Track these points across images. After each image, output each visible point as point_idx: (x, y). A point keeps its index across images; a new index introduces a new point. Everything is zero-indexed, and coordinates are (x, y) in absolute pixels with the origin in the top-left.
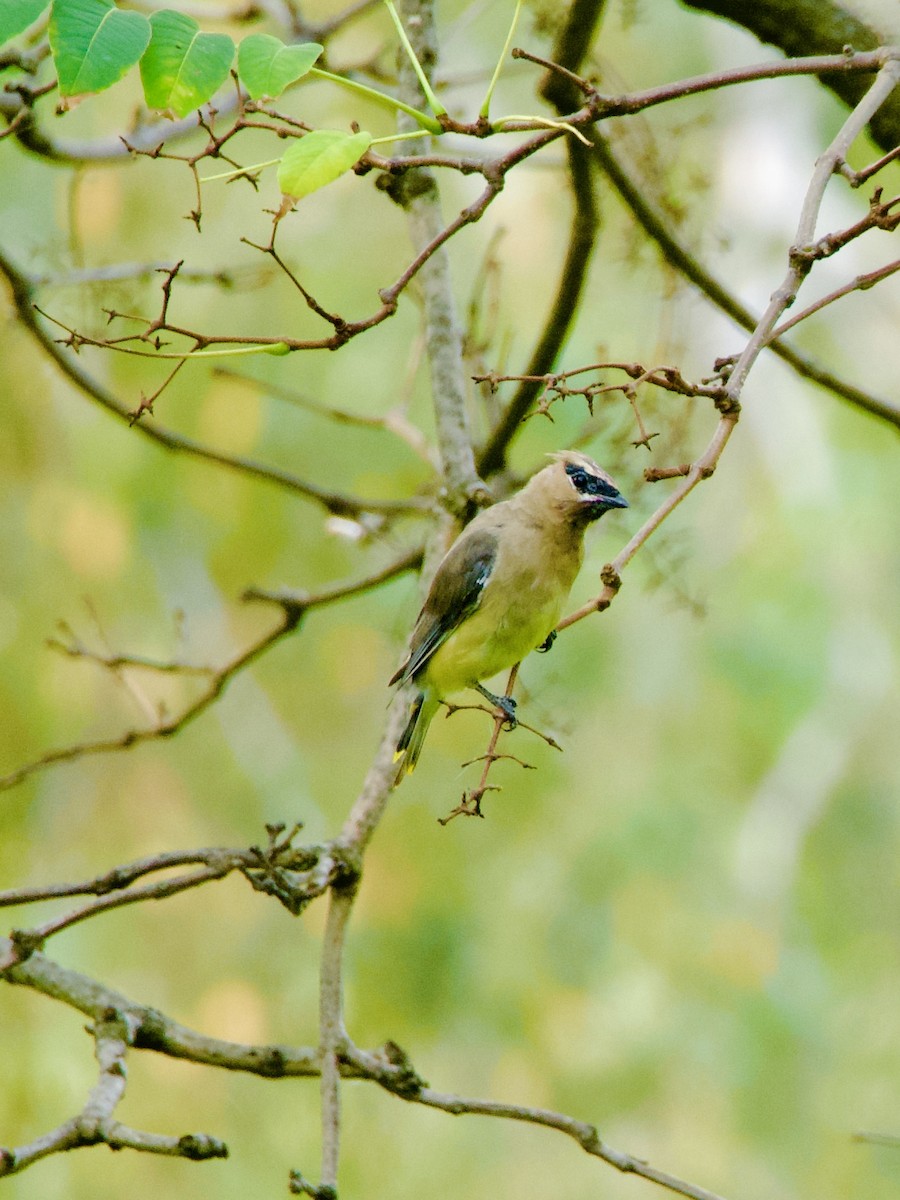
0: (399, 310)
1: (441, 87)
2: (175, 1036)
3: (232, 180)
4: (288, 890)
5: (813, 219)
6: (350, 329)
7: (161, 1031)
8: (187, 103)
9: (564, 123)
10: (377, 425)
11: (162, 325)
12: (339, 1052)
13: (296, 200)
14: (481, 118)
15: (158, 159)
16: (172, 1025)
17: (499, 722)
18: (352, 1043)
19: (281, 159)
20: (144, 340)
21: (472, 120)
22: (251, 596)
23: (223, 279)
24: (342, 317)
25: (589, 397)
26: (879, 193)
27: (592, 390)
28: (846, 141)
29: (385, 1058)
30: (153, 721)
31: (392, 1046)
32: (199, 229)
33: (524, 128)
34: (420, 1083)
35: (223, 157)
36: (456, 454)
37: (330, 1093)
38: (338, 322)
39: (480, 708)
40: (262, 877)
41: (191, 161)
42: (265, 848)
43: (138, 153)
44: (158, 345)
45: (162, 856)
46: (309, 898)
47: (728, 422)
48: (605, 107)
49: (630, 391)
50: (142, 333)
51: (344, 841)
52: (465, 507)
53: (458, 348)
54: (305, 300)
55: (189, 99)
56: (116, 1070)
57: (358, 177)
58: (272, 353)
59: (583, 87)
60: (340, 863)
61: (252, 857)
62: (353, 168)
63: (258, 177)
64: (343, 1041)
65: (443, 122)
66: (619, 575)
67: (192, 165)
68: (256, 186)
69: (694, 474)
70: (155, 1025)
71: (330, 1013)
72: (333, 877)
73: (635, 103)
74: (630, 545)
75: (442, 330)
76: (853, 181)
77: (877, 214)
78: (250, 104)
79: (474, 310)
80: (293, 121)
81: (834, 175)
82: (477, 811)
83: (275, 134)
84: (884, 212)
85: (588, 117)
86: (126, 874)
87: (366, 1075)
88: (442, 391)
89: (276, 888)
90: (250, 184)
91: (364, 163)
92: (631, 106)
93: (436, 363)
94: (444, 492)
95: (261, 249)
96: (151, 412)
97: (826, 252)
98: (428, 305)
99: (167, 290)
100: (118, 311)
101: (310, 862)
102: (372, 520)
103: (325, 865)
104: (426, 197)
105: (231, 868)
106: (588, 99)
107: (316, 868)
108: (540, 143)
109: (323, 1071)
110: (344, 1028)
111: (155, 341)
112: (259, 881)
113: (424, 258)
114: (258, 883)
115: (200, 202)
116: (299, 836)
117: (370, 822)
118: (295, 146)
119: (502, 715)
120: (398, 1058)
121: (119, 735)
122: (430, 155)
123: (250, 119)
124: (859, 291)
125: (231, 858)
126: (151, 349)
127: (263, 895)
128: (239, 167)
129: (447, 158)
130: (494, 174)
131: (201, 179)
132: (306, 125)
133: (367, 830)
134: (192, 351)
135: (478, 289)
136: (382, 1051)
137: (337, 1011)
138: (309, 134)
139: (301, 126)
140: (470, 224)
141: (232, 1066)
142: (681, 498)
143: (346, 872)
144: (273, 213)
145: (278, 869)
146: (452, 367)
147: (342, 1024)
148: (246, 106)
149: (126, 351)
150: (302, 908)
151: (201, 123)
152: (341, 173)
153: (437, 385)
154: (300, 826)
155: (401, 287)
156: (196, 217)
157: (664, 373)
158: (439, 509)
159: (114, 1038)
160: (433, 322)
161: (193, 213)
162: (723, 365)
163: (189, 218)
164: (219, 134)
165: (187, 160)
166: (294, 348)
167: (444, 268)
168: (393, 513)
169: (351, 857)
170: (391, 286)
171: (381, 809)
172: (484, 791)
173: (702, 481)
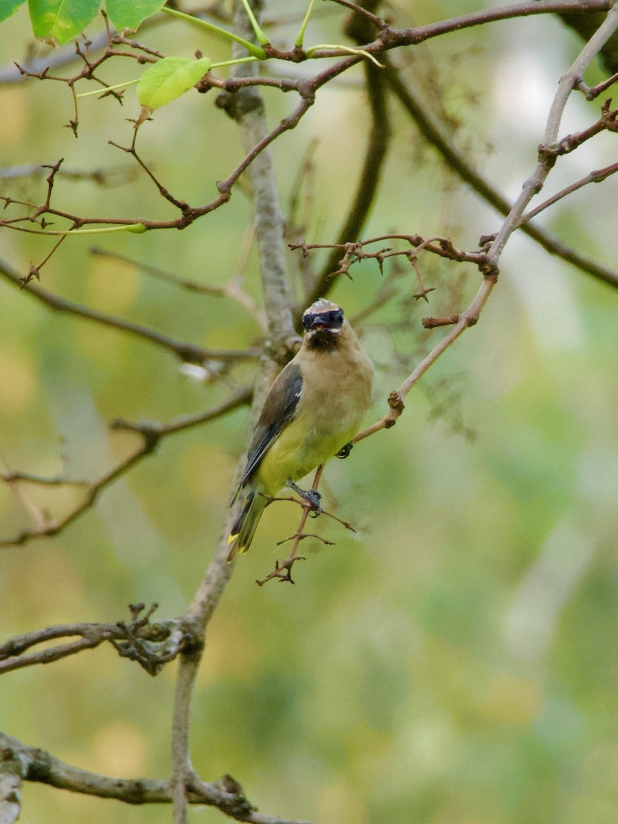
0: (232, 197)
1: (267, 25)
2: (59, 771)
3: (102, 97)
4: (147, 655)
5: (556, 124)
6: (193, 213)
7: (48, 768)
8: (66, 33)
9: (362, 51)
10: (218, 293)
11: (46, 209)
12: (187, 783)
13: (152, 111)
14: (296, 47)
15: (45, 80)
16: (57, 763)
17: (306, 510)
18: (198, 776)
19: (140, 79)
20: (33, 221)
21: (291, 49)
22: (118, 426)
23: (98, 177)
24: (188, 203)
25: (380, 260)
26: (608, 103)
27: (383, 254)
28: (583, 64)
29: (224, 788)
30: (40, 525)
31: (228, 779)
32: (76, 135)
33: (331, 55)
34: (250, 808)
35: (96, 79)
36: (279, 314)
37: (180, 815)
38: (184, 207)
39: (292, 499)
40: (127, 646)
41: (70, 82)
42: (129, 622)
43: (29, 75)
44: (44, 225)
45: (48, 630)
46: (163, 662)
47: (489, 283)
48: (394, 39)
49: (412, 256)
50: (31, 216)
51: (190, 618)
52: (285, 356)
53: (279, 231)
54: (159, 190)
55: (67, 30)
56: (12, 798)
57: (201, 94)
58: (133, 231)
59: (377, 23)
60: (188, 634)
61: (119, 630)
62: (196, 86)
63: (122, 95)
64: (190, 774)
65: (267, 50)
66: (402, 399)
67: (71, 85)
68: (121, 102)
69: (462, 323)
70: (43, 763)
71: (179, 753)
72: (182, 646)
73: (419, 35)
74: (411, 377)
75: (268, 217)
76: (588, 95)
77: (607, 119)
78: (116, 37)
79: (294, 203)
80: (150, 50)
81: (573, 91)
82: (288, 578)
83: (136, 61)
84: (613, 117)
85: (380, 47)
86: (20, 644)
87: (208, 801)
88: (267, 265)
89: (137, 654)
90: (117, 100)
91: (205, 83)
92: (414, 38)
93: (263, 243)
94: (268, 344)
95: (125, 149)
96: (38, 278)
97: (567, 149)
98: (256, 198)
99: (51, 182)
100: (12, 199)
101: (164, 634)
102: (215, 365)
103: (176, 636)
104: (255, 113)
105: (102, 639)
106: (381, 32)
107: (168, 639)
108: (343, 67)
109: (174, 798)
110: (190, 765)
111: (41, 221)
112: (123, 649)
113: (252, 158)
114: (123, 652)
115: (77, 114)
116: (155, 614)
117: (211, 602)
118: (150, 69)
119: (308, 504)
120: (234, 787)
121: (14, 534)
122: (257, 77)
123: (116, 49)
124: (593, 183)
125: (102, 631)
126: (39, 228)
127: (127, 660)
128: (107, 86)
129: (270, 79)
130: (306, 92)
131: (78, 96)
132: (160, 54)
133: (209, 609)
134: (71, 230)
135: (297, 186)
136: (221, 783)
137: (185, 751)
138: (161, 61)
139: (156, 54)
140: (289, 131)
141: (104, 795)
142: (451, 341)
143: (192, 642)
144: (133, 121)
145: (139, 640)
146: (275, 247)
147: (189, 762)
148: (113, 39)
149: (20, 229)
150: (158, 671)
151: (78, 52)
152: (187, 89)
153: (263, 261)
154: (156, 606)
155: (234, 180)
156: (74, 126)
157: (439, 242)
158: (264, 357)
159: (11, 772)
160: (259, 211)
161: (71, 122)
162: (486, 242)
163: (68, 126)
164: (93, 61)
165: (66, 80)
166: (150, 227)
167: (269, 168)
168: (230, 360)
169: (196, 630)
170: (226, 179)
171: (220, 592)
172: (293, 560)
173: (468, 328)
